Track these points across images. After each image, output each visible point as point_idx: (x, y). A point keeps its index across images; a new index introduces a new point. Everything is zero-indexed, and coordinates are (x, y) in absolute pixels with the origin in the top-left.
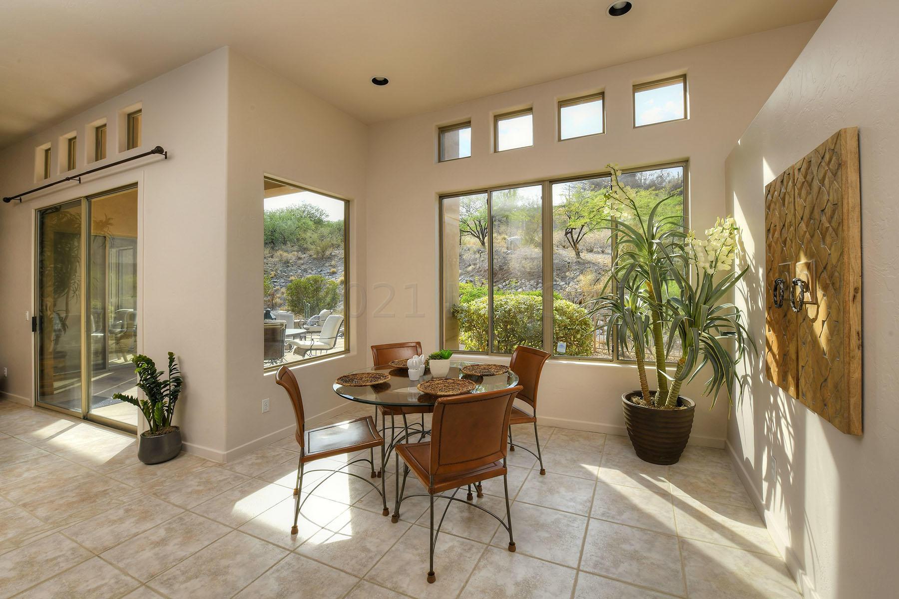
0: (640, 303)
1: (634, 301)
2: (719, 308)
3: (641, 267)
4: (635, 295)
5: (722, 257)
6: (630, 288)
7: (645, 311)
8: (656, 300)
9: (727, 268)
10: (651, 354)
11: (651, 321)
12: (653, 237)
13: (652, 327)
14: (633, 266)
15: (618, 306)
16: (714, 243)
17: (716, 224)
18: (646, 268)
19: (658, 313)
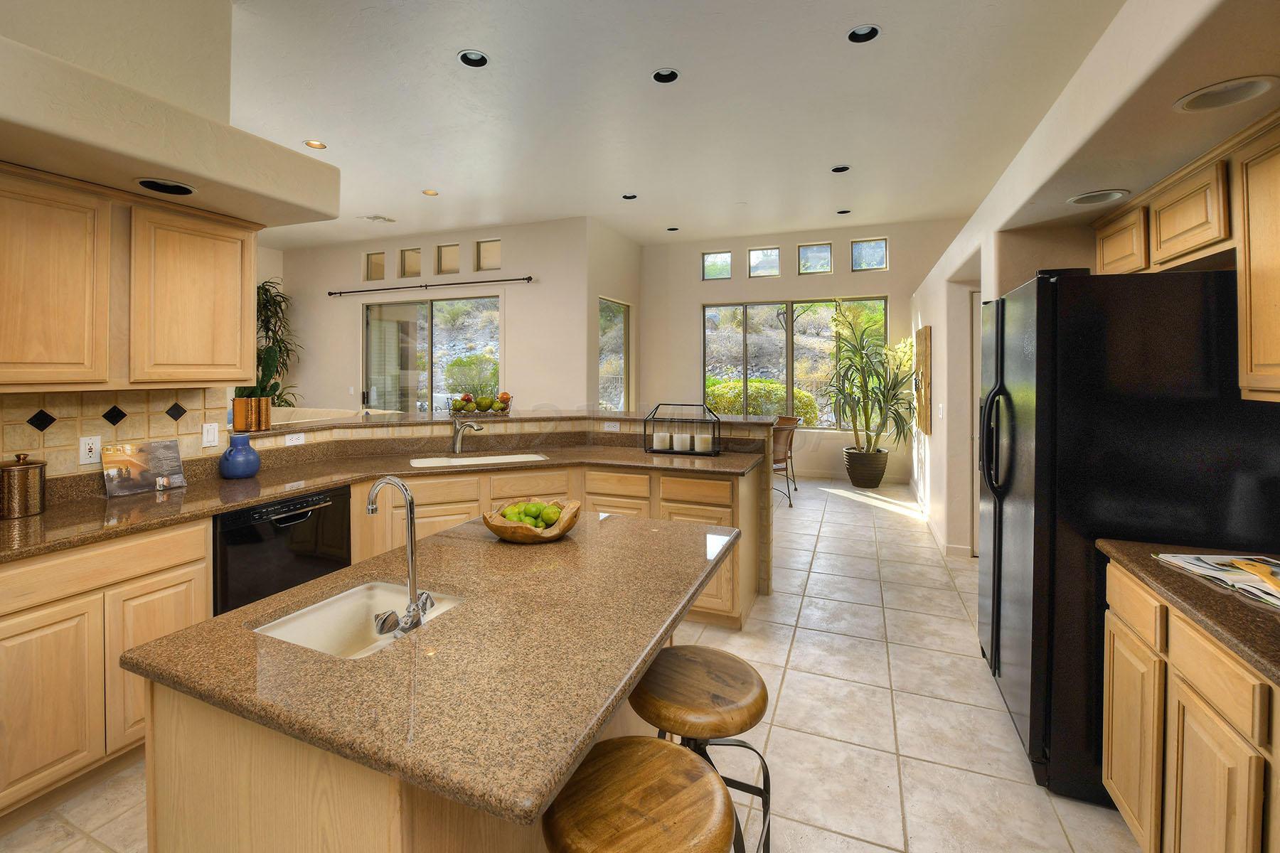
0: (855, 389)
1: (852, 388)
2: (901, 393)
3: (856, 367)
4: (852, 384)
5: (904, 362)
6: (849, 380)
7: (857, 393)
8: (864, 387)
9: (907, 369)
10: (861, 420)
11: (862, 400)
12: (863, 348)
13: (862, 404)
14: (850, 366)
15: (841, 391)
16: (899, 354)
17: (902, 342)
18: (859, 367)
19: (866, 397)
